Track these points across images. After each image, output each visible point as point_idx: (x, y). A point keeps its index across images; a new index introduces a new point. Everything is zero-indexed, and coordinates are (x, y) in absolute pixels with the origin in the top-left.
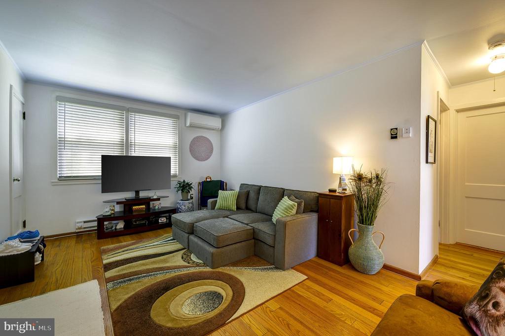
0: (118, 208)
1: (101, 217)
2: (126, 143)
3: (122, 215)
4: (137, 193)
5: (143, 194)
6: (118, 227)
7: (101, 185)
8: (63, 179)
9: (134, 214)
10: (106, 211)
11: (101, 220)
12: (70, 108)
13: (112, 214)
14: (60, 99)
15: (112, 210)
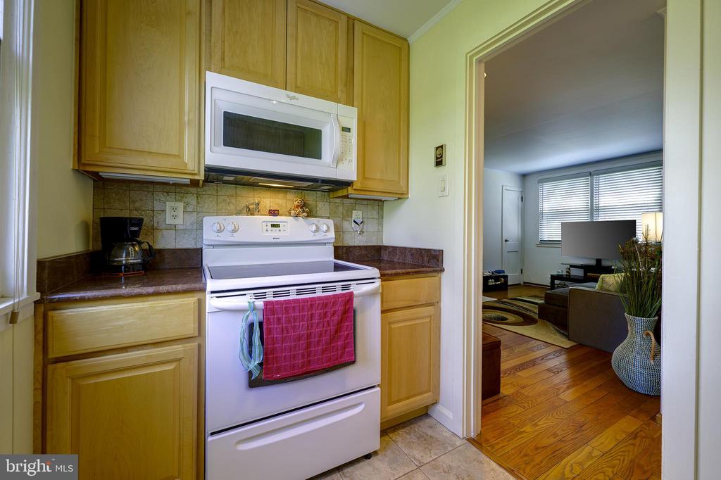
0: (579, 272)
1: (555, 276)
2: (593, 209)
3: (582, 279)
4: (599, 262)
8: (543, 242)
10: (561, 270)
11: (553, 278)
13: (567, 275)
14: (542, 181)
15: (567, 272)
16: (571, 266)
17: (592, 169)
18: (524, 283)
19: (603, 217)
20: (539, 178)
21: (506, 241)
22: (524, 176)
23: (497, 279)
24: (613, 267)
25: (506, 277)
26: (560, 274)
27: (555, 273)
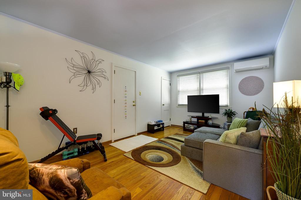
0: (195, 120)
1: (185, 122)
2: (200, 89)
3: (196, 123)
4: (203, 114)
5: (206, 115)
6: (191, 128)
7: (187, 109)
8: (180, 105)
9: (199, 124)
10: (188, 119)
11: (184, 123)
12: (182, 79)
13: (190, 121)
14: (179, 76)
15: (190, 120)
16: (192, 117)
17: (199, 71)
18: (172, 125)
19: (205, 93)
20: (178, 75)
21: (163, 105)
22: (171, 73)
23: (158, 125)
24: (210, 117)
25: (163, 124)
26: (187, 121)
27: (185, 120)
